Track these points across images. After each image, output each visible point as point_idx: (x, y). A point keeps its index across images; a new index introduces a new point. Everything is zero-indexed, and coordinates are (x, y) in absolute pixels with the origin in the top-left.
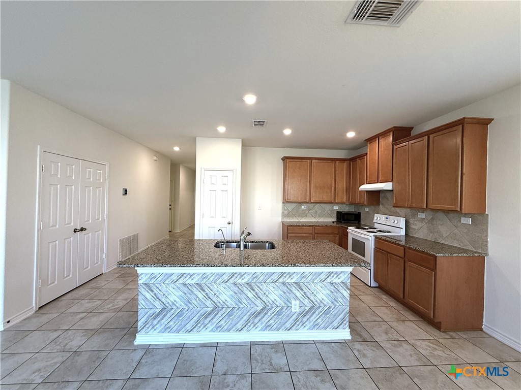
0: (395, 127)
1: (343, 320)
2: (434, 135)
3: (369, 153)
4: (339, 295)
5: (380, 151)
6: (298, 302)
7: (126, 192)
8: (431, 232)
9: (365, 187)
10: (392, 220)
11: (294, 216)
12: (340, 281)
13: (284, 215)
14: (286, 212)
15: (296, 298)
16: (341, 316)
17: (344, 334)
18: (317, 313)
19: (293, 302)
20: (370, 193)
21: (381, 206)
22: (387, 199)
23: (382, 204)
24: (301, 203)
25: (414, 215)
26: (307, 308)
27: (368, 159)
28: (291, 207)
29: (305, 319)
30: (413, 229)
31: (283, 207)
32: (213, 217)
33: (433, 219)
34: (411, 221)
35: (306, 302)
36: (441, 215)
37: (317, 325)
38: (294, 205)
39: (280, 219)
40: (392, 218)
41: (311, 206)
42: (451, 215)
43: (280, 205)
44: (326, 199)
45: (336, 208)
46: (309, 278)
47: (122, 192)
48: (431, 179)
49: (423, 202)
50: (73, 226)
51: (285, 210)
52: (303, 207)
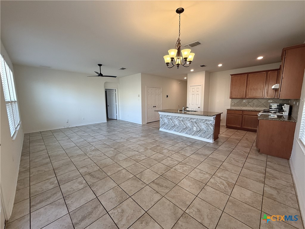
1: (210, 137)
4: (209, 128)
6: (195, 127)
7: (167, 96)
11: (238, 106)
12: (210, 123)
15: (195, 126)
16: (210, 135)
17: (211, 141)
18: (201, 132)
19: (194, 127)
24: (243, 99)
26: (198, 130)
29: (198, 133)
35: (198, 128)
37: (201, 136)
38: (238, 100)
39: (229, 107)
43: (230, 100)
46: (199, 121)
47: (166, 96)
50: (153, 105)
51: (232, 103)
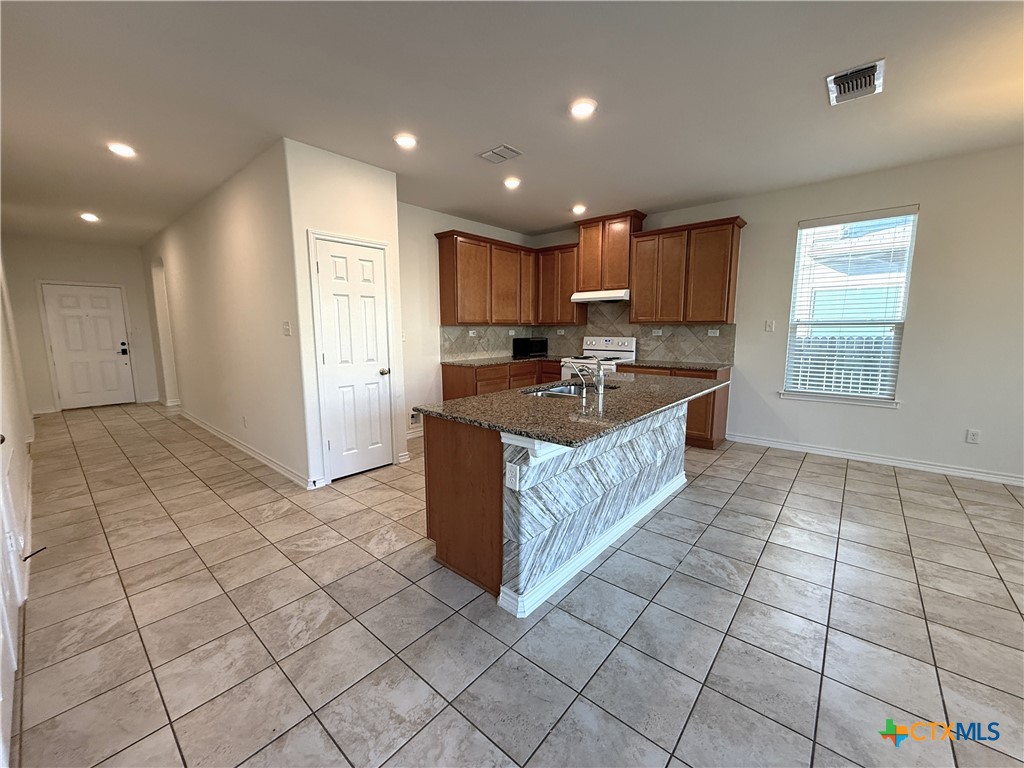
0: (635, 211)
1: (682, 461)
2: (698, 231)
3: (582, 244)
5: (602, 245)
8: (670, 351)
9: (577, 297)
10: (616, 342)
11: (459, 350)
13: (444, 351)
14: (447, 344)
16: (681, 457)
18: (670, 461)
20: (583, 306)
21: (589, 326)
22: (602, 314)
23: (592, 323)
25: (648, 333)
27: (581, 252)
28: (455, 332)
30: (644, 351)
31: (442, 336)
32: (347, 362)
33: (673, 335)
34: (642, 342)
35: (665, 449)
36: (683, 330)
39: (438, 359)
40: (616, 339)
41: (482, 329)
42: (697, 328)
43: (437, 329)
44: (511, 318)
45: (512, 333)
48: (691, 286)
49: (678, 314)
51: (445, 340)
52: (471, 333)
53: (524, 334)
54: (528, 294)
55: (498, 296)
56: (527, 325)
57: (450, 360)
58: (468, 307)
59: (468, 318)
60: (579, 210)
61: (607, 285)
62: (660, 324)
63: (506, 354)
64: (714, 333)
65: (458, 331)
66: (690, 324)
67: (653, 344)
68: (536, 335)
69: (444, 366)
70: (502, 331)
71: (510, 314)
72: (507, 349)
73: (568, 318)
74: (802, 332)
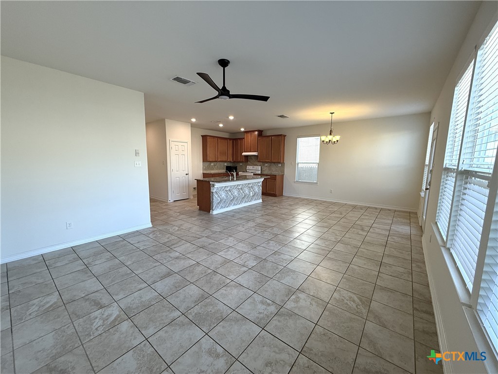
0: (259, 130)
2: (273, 137)
3: (245, 137)
5: (251, 139)
8: (270, 170)
9: (244, 154)
10: (255, 168)
13: (204, 169)
14: (204, 167)
20: (247, 156)
22: (252, 159)
23: (249, 161)
25: (264, 165)
27: (245, 140)
28: (207, 164)
30: (264, 171)
31: (203, 165)
32: (178, 171)
33: (270, 166)
34: (262, 167)
40: (255, 166)
41: (215, 163)
43: (201, 163)
44: (224, 160)
45: (226, 164)
48: (272, 152)
49: (270, 160)
53: (229, 165)
54: (230, 151)
55: (220, 153)
56: (231, 162)
57: (205, 172)
58: (211, 157)
59: (210, 160)
60: (242, 130)
61: (252, 151)
62: (267, 162)
63: (224, 171)
64: (280, 165)
65: (208, 163)
66: (274, 163)
67: (265, 168)
68: (234, 165)
69: (203, 173)
70: (222, 163)
71: (224, 159)
72: (224, 169)
73: (242, 160)
74: (300, 166)
